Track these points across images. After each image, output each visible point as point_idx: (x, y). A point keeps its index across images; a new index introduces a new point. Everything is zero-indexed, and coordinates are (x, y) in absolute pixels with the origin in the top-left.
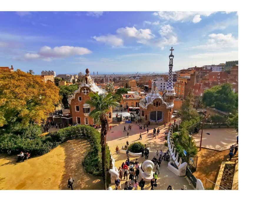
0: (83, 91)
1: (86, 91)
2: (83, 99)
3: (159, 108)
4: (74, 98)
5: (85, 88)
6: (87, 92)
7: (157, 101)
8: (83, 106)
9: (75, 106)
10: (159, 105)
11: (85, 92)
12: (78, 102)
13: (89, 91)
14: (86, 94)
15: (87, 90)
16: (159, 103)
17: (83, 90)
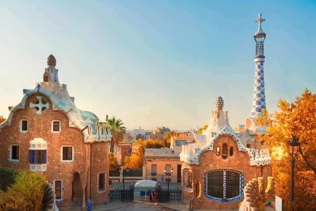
0: (32, 105)
1: (40, 106)
2: (32, 126)
3: (230, 161)
4: (9, 125)
5: (39, 98)
6: (44, 109)
7: (226, 140)
8: (29, 145)
9: (11, 146)
10: (231, 154)
11: (37, 109)
12: (19, 133)
13: (47, 106)
14: (39, 112)
15: (44, 102)
16: (229, 148)
17: (34, 103)
